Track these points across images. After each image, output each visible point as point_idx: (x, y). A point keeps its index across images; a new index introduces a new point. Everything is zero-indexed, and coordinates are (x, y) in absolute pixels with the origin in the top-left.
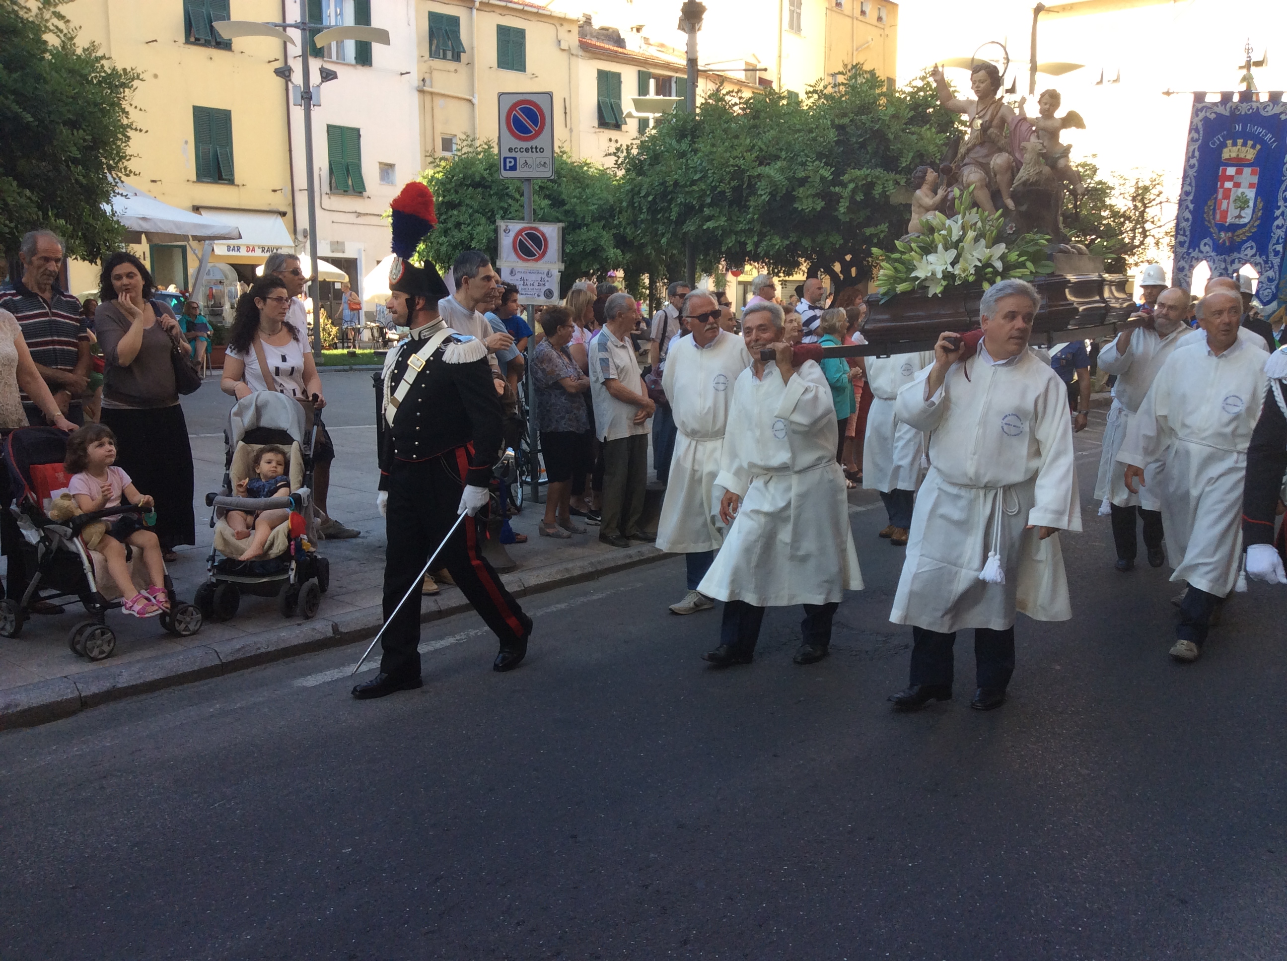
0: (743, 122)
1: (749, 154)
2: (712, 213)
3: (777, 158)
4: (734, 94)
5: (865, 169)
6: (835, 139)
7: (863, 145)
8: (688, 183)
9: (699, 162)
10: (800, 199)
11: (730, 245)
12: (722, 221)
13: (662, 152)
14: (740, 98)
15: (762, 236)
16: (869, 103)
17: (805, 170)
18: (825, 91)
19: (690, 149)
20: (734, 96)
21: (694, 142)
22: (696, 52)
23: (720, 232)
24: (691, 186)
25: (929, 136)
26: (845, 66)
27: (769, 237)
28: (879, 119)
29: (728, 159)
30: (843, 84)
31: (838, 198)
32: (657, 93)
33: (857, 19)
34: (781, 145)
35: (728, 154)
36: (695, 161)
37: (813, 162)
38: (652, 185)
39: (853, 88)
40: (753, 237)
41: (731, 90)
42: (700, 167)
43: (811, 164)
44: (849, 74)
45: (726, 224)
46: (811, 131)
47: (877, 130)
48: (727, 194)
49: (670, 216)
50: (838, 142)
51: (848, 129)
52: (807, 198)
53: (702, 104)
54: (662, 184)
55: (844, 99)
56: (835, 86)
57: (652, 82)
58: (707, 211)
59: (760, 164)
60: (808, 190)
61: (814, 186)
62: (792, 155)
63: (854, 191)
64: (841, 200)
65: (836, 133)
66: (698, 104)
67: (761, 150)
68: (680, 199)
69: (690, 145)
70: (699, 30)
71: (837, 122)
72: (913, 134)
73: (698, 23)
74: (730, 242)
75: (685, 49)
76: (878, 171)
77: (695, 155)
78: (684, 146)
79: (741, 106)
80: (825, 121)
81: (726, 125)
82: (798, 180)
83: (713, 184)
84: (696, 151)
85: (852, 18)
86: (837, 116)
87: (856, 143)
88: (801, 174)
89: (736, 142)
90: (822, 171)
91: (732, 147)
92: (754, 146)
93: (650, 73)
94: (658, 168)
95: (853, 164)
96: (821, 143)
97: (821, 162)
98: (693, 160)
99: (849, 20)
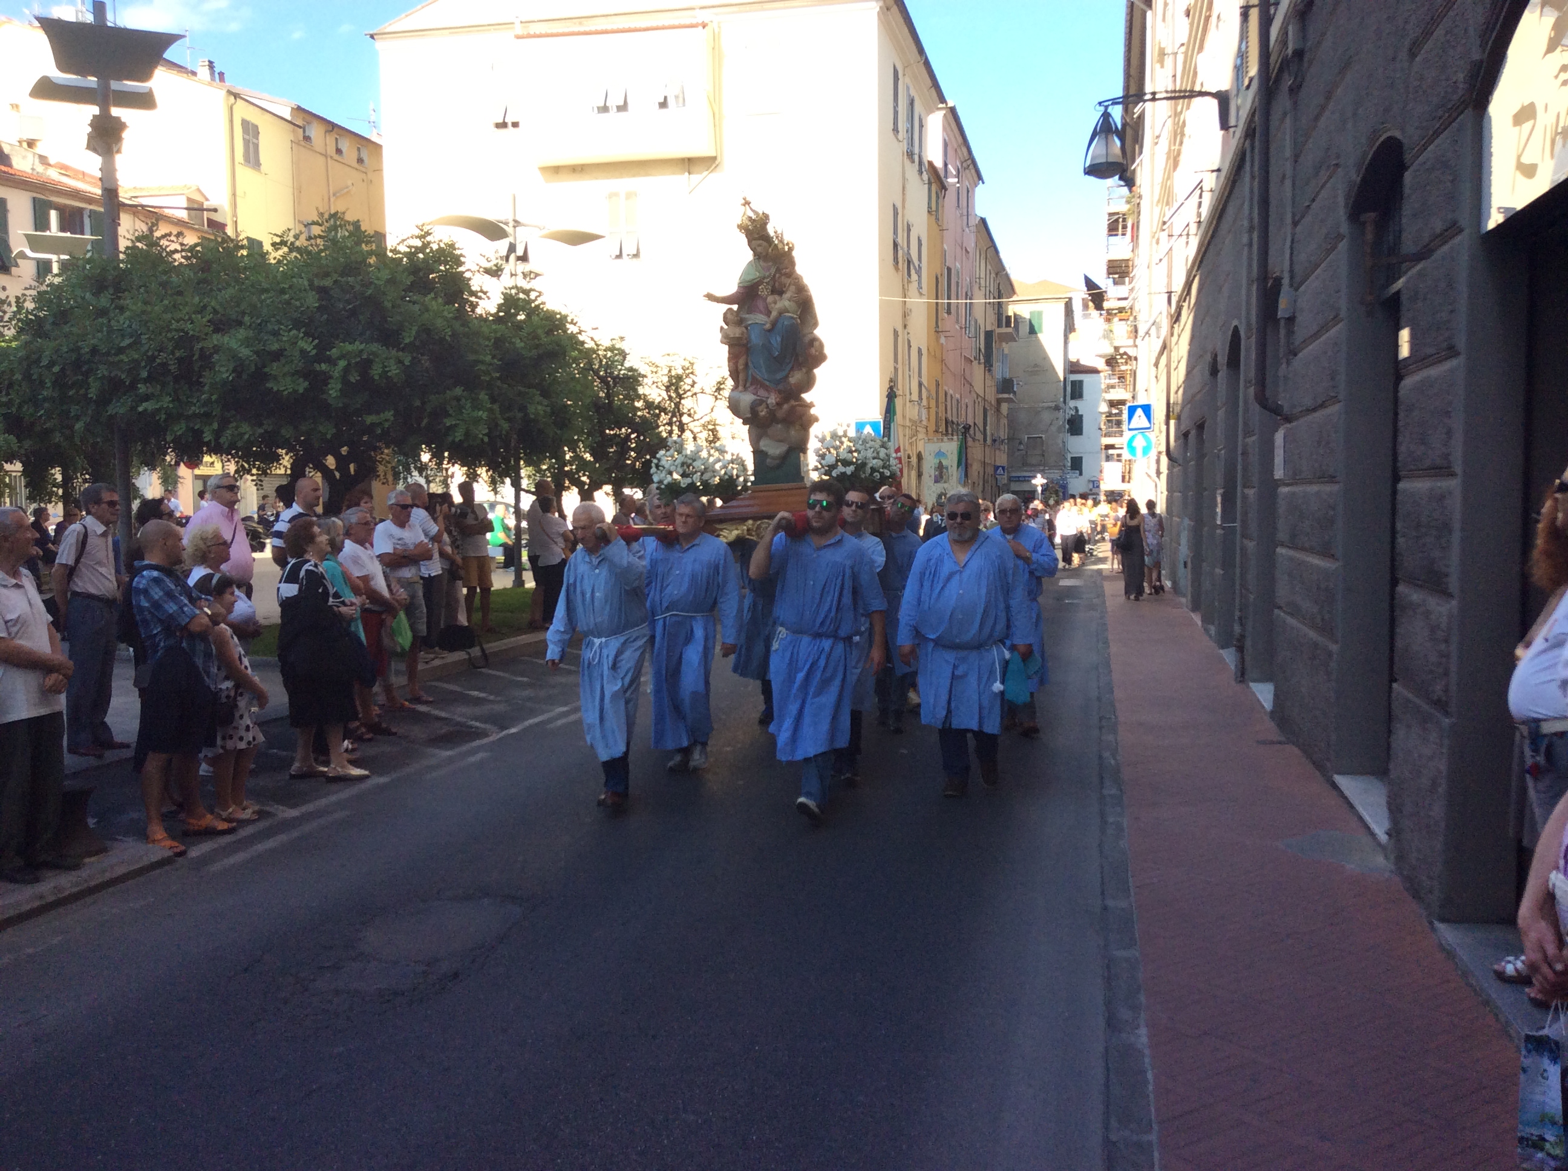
0: (189, 276)
1: (199, 316)
2: (150, 390)
3: (240, 323)
4: (173, 238)
5: (357, 343)
6: (317, 305)
7: (353, 313)
8: (113, 352)
9: (127, 322)
10: (275, 378)
11: (178, 434)
12: (166, 402)
13: (72, 308)
14: (182, 244)
15: (224, 423)
16: (357, 262)
17: (278, 340)
18: (298, 243)
19: (113, 306)
20: (173, 241)
21: (119, 298)
22: (116, 180)
23: (163, 416)
24: (116, 355)
25: (435, 307)
26: (321, 215)
27: (234, 424)
28: (371, 283)
29: (170, 322)
30: (320, 237)
31: (326, 378)
32: (62, 229)
33: (331, 157)
34: (243, 306)
35: (169, 316)
36: (122, 322)
37: (290, 330)
38: (58, 350)
39: (334, 241)
40: (211, 424)
41: (167, 231)
42: (129, 330)
43: (286, 334)
44: (327, 225)
45: (171, 406)
46: (283, 291)
47: (369, 297)
48: (172, 368)
49: (87, 394)
50: (318, 308)
51: (332, 292)
52: (284, 375)
53: (127, 248)
54: (72, 350)
55: (323, 254)
56: (309, 238)
57: (53, 215)
58: (142, 388)
59: (217, 330)
60: (284, 366)
61: (292, 361)
62: (259, 321)
63: (346, 370)
64: (331, 381)
65: (317, 296)
66: (122, 248)
67: (215, 311)
68: (103, 371)
69: (113, 300)
70: (119, 151)
71: (316, 282)
72: (414, 303)
73: (116, 144)
74: (180, 428)
75: (99, 174)
76: (375, 347)
77: (122, 314)
78: (104, 301)
79: (184, 254)
80: (300, 280)
81: (165, 278)
82: (270, 353)
83: (150, 353)
84: (122, 309)
85: (326, 156)
86: (317, 275)
87: (344, 309)
88: (275, 347)
89: (179, 299)
90: (302, 344)
91: (174, 306)
92: (205, 307)
93: (50, 202)
94: (66, 329)
95: (341, 336)
96: (297, 308)
97: (299, 330)
98: (119, 322)
99: (322, 159)
